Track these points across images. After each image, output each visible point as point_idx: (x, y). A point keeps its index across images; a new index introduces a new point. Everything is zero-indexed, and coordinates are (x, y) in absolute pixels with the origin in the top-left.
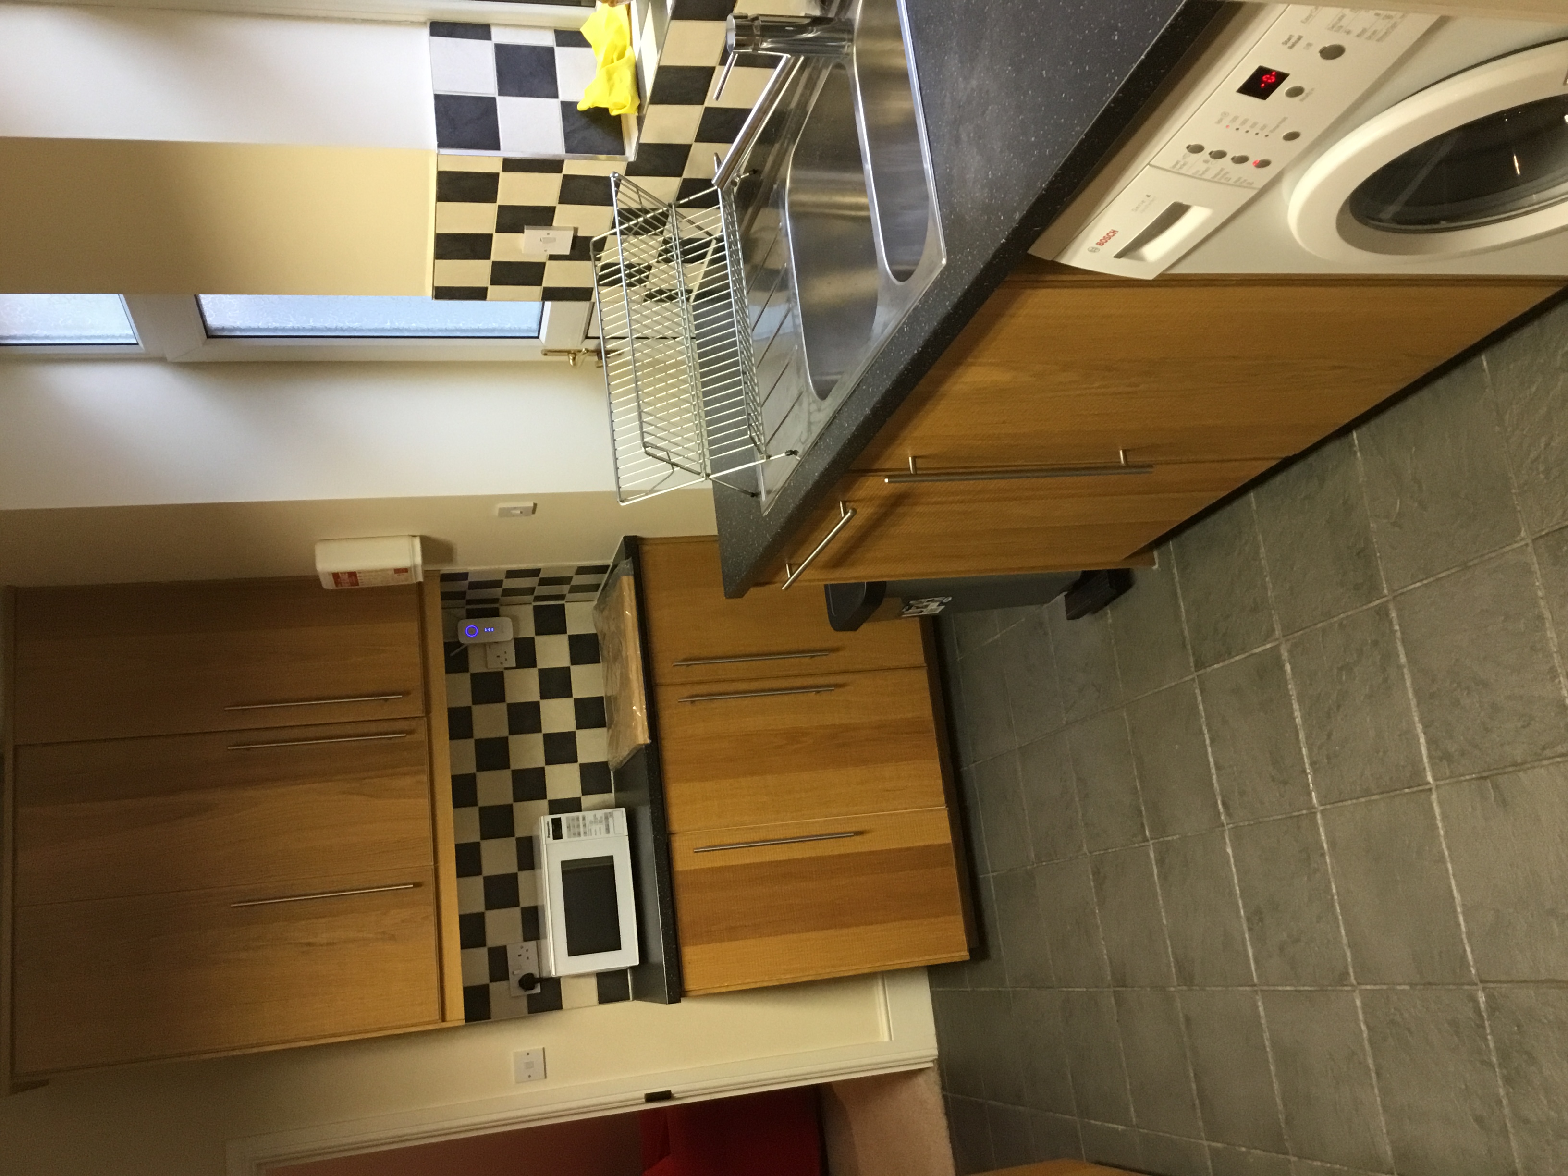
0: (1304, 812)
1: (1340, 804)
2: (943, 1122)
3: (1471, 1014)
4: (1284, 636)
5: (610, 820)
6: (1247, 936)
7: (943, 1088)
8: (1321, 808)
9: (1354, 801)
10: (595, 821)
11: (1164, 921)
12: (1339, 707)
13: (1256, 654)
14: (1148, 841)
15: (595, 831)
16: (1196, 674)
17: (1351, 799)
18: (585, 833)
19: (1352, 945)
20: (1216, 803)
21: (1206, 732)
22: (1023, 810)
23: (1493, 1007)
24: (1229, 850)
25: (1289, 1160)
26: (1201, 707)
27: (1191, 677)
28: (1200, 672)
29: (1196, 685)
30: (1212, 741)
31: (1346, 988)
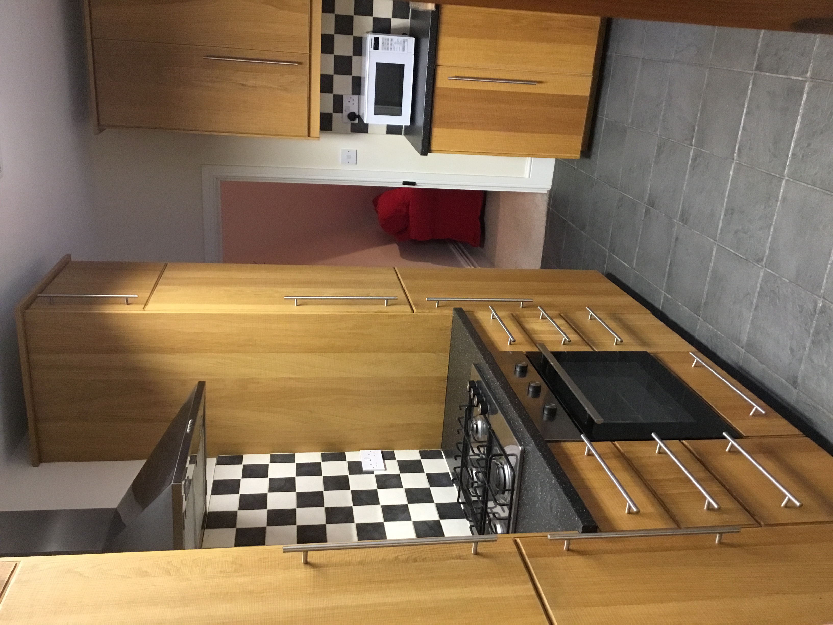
0: (778, 176)
1: (797, 182)
2: (545, 219)
3: (811, 308)
4: (811, 78)
5: (406, 43)
6: (722, 217)
7: (549, 204)
8: (787, 178)
9: (805, 185)
10: (397, 43)
11: (684, 188)
12: (822, 133)
13: (791, 79)
14: (692, 146)
15: (397, 48)
16: (754, 72)
17: (805, 183)
18: (391, 49)
19: (771, 249)
20: (735, 146)
21: (746, 106)
22: (633, 94)
23: (823, 311)
24: (731, 173)
25: (699, 319)
26: (749, 91)
27: (751, 72)
28: (757, 72)
29: (752, 78)
30: (748, 113)
31: (759, 266)
